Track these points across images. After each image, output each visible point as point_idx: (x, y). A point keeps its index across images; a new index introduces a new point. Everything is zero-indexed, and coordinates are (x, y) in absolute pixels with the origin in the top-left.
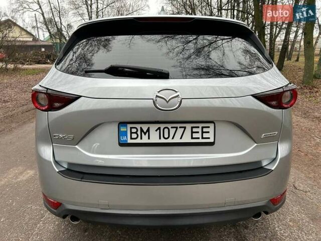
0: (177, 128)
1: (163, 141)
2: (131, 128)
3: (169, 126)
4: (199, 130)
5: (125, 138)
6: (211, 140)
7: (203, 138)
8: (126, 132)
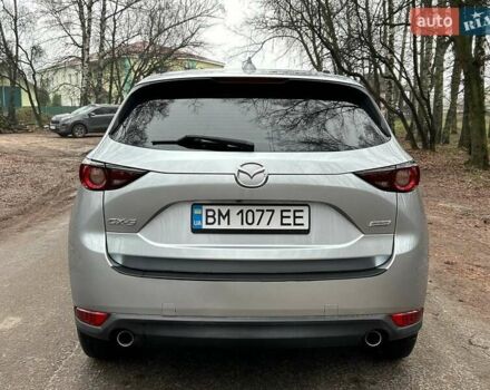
0: (263, 211)
1: (246, 227)
2: (207, 211)
3: (254, 208)
4: (291, 214)
5: (199, 223)
6: (306, 227)
7: (295, 224)
8: (201, 215)
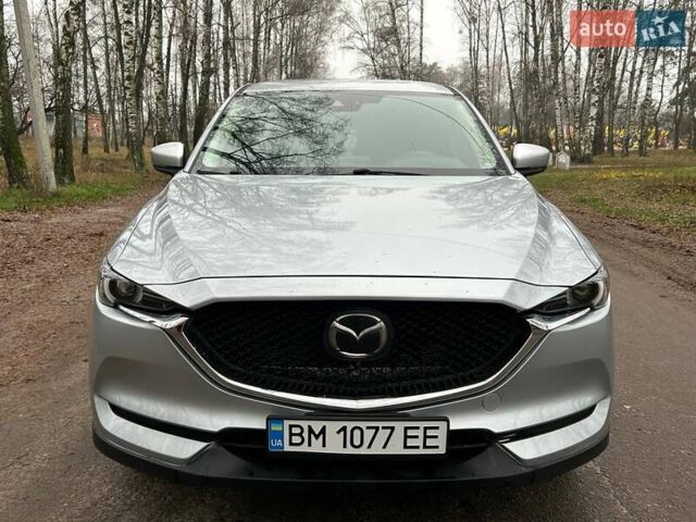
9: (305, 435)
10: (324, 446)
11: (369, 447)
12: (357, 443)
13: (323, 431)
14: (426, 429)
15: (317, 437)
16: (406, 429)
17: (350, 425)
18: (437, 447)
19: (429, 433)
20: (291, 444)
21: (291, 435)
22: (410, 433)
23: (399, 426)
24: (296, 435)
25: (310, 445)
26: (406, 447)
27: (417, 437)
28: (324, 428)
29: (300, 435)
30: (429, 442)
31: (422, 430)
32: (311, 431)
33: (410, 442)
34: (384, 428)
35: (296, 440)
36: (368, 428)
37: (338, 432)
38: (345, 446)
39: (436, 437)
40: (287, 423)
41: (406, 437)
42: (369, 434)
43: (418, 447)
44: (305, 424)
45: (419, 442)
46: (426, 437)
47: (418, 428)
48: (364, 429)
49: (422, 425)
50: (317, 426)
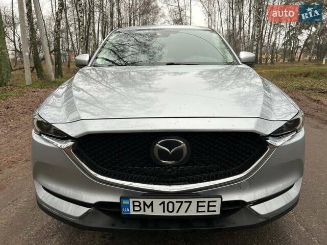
9: (142, 206)
10: (152, 211)
11: (177, 212)
12: (171, 209)
13: (152, 204)
14: (209, 202)
15: (148, 207)
16: (198, 202)
17: (167, 201)
18: (215, 211)
19: (211, 204)
20: (134, 210)
21: (134, 206)
22: (200, 204)
23: (194, 201)
24: (137, 206)
25: (144, 211)
26: (198, 211)
27: (204, 206)
28: (152, 202)
29: (139, 206)
30: (211, 209)
31: (207, 203)
32: (145, 204)
33: (200, 209)
34: (185, 202)
35: (137, 208)
36: (177, 202)
37: (160, 204)
38: (164, 212)
39: (215, 206)
40: (131, 200)
41: (198, 206)
42: (177, 206)
43: (204, 211)
44: (141, 201)
45: (205, 209)
46: (209, 206)
47: (205, 202)
48: (175, 202)
49: (207, 200)
50: (148, 202)
